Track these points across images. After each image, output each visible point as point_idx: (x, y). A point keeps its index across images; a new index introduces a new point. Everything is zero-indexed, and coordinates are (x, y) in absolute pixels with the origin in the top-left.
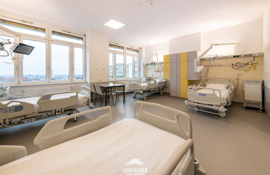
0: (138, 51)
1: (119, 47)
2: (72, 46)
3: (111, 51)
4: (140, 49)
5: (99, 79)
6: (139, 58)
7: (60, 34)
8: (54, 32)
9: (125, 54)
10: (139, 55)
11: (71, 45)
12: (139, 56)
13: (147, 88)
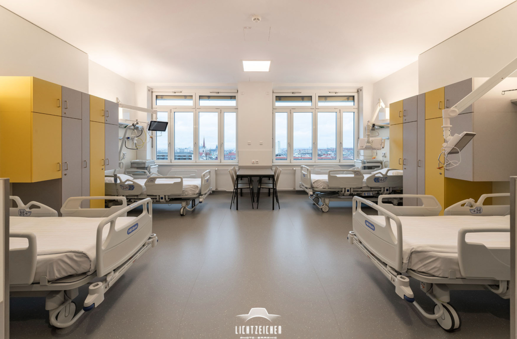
0: (354, 96)
1: (303, 98)
2: (221, 111)
3: (282, 110)
4: (358, 91)
5: (253, 161)
6: (356, 113)
7: (209, 97)
8: (201, 97)
9: (315, 111)
10: (356, 106)
11: (219, 110)
12: (356, 111)
13: (328, 186)
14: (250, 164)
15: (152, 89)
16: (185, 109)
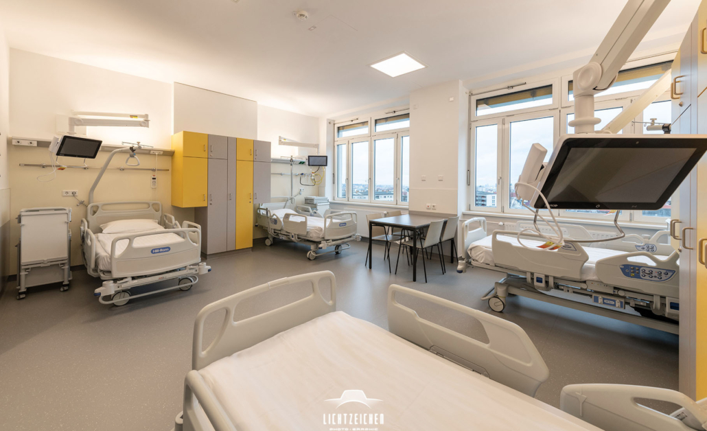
1: (533, 93)
3: (489, 121)
7: (386, 119)
8: (377, 121)
9: (559, 112)
11: (396, 135)
14: (425, 210)
15: (334, 121)
16: (361, 139)
